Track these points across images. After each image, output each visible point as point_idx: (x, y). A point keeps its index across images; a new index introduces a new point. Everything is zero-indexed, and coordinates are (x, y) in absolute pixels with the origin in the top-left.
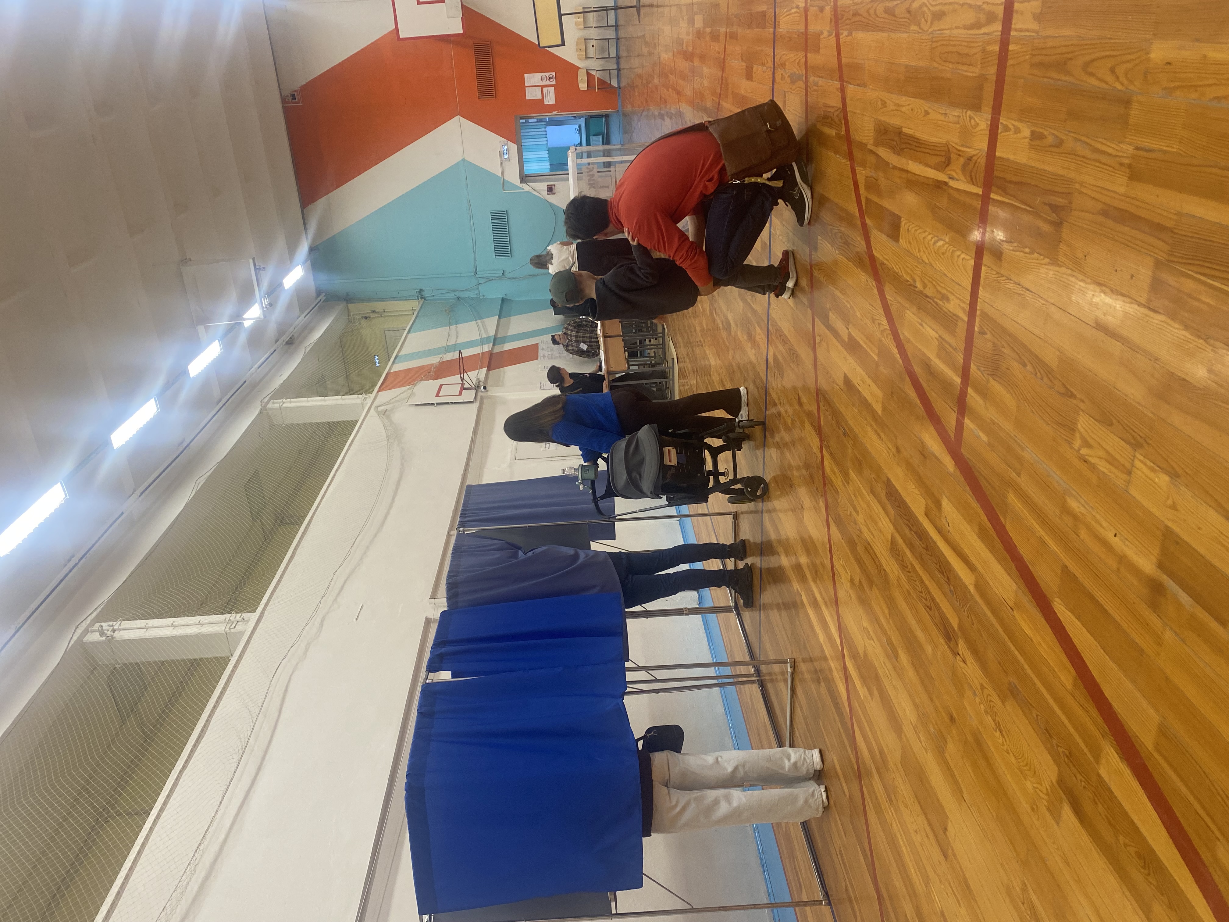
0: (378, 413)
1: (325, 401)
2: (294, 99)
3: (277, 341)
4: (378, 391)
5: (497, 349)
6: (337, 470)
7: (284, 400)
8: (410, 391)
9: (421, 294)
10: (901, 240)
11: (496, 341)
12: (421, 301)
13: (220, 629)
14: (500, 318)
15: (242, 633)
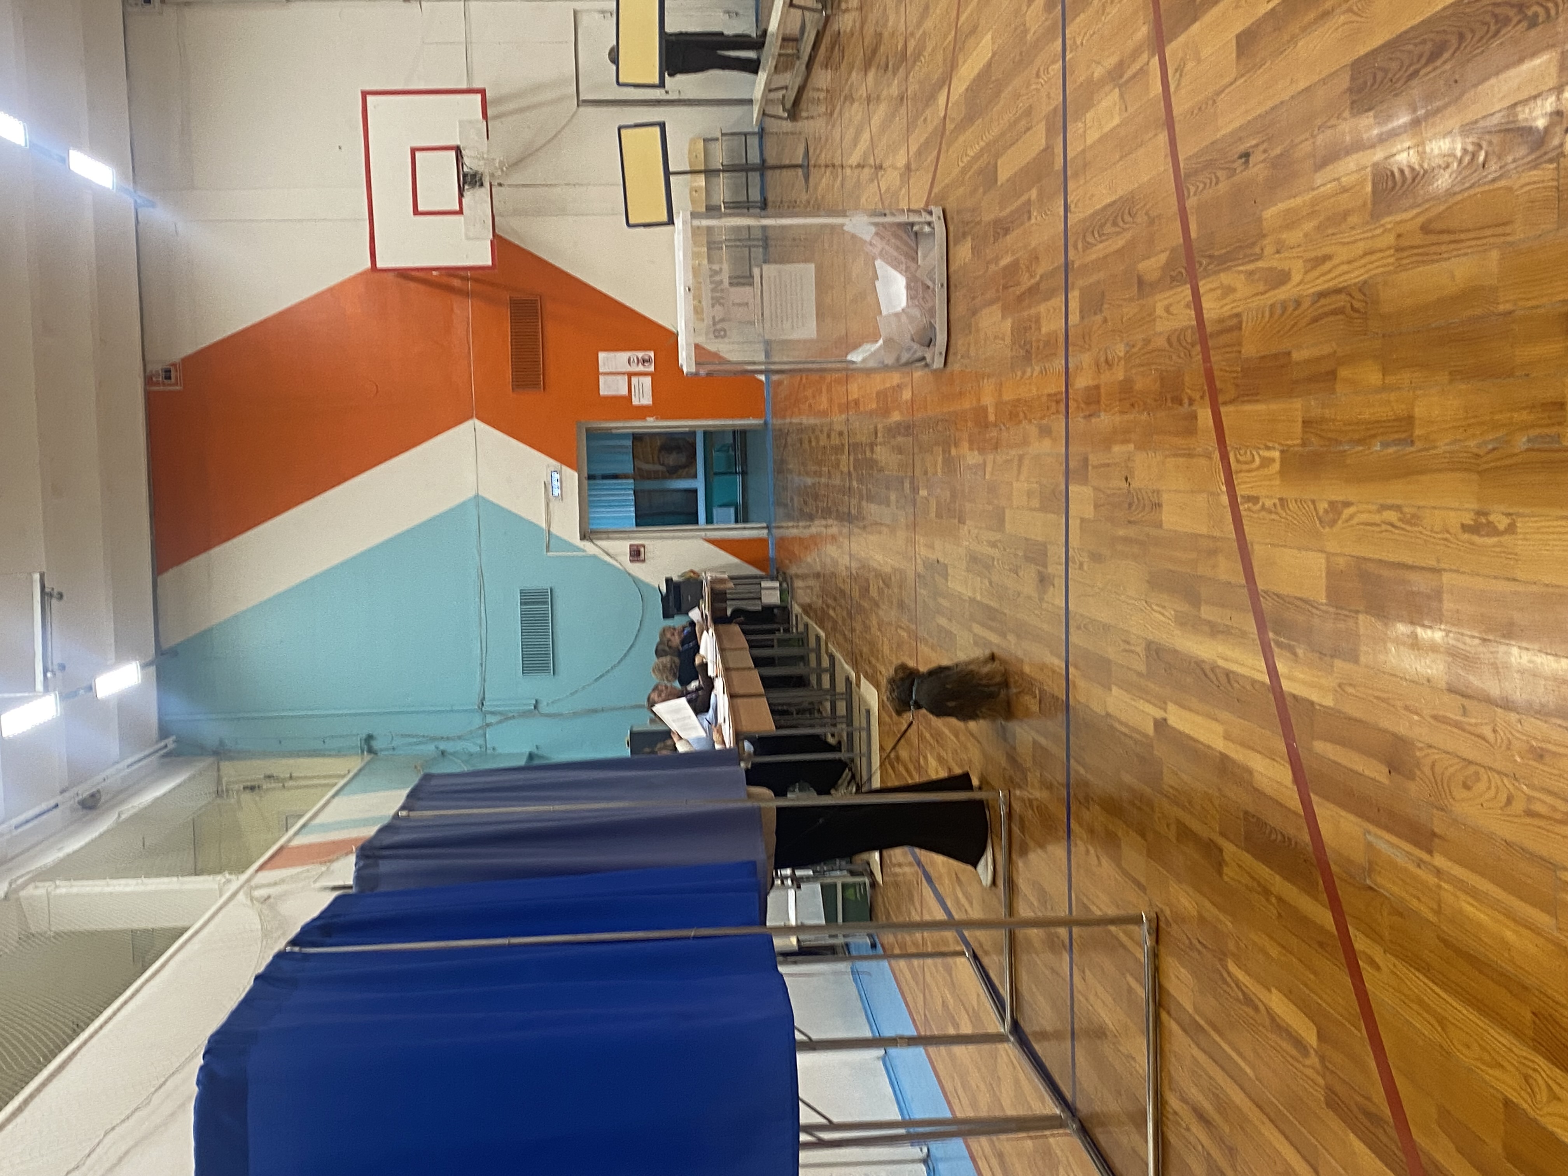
0: (253, 899)
2: (170, 378)
4: (257, 871)
7: (63, 882)
9: (368, 744)
12: (367, 757)
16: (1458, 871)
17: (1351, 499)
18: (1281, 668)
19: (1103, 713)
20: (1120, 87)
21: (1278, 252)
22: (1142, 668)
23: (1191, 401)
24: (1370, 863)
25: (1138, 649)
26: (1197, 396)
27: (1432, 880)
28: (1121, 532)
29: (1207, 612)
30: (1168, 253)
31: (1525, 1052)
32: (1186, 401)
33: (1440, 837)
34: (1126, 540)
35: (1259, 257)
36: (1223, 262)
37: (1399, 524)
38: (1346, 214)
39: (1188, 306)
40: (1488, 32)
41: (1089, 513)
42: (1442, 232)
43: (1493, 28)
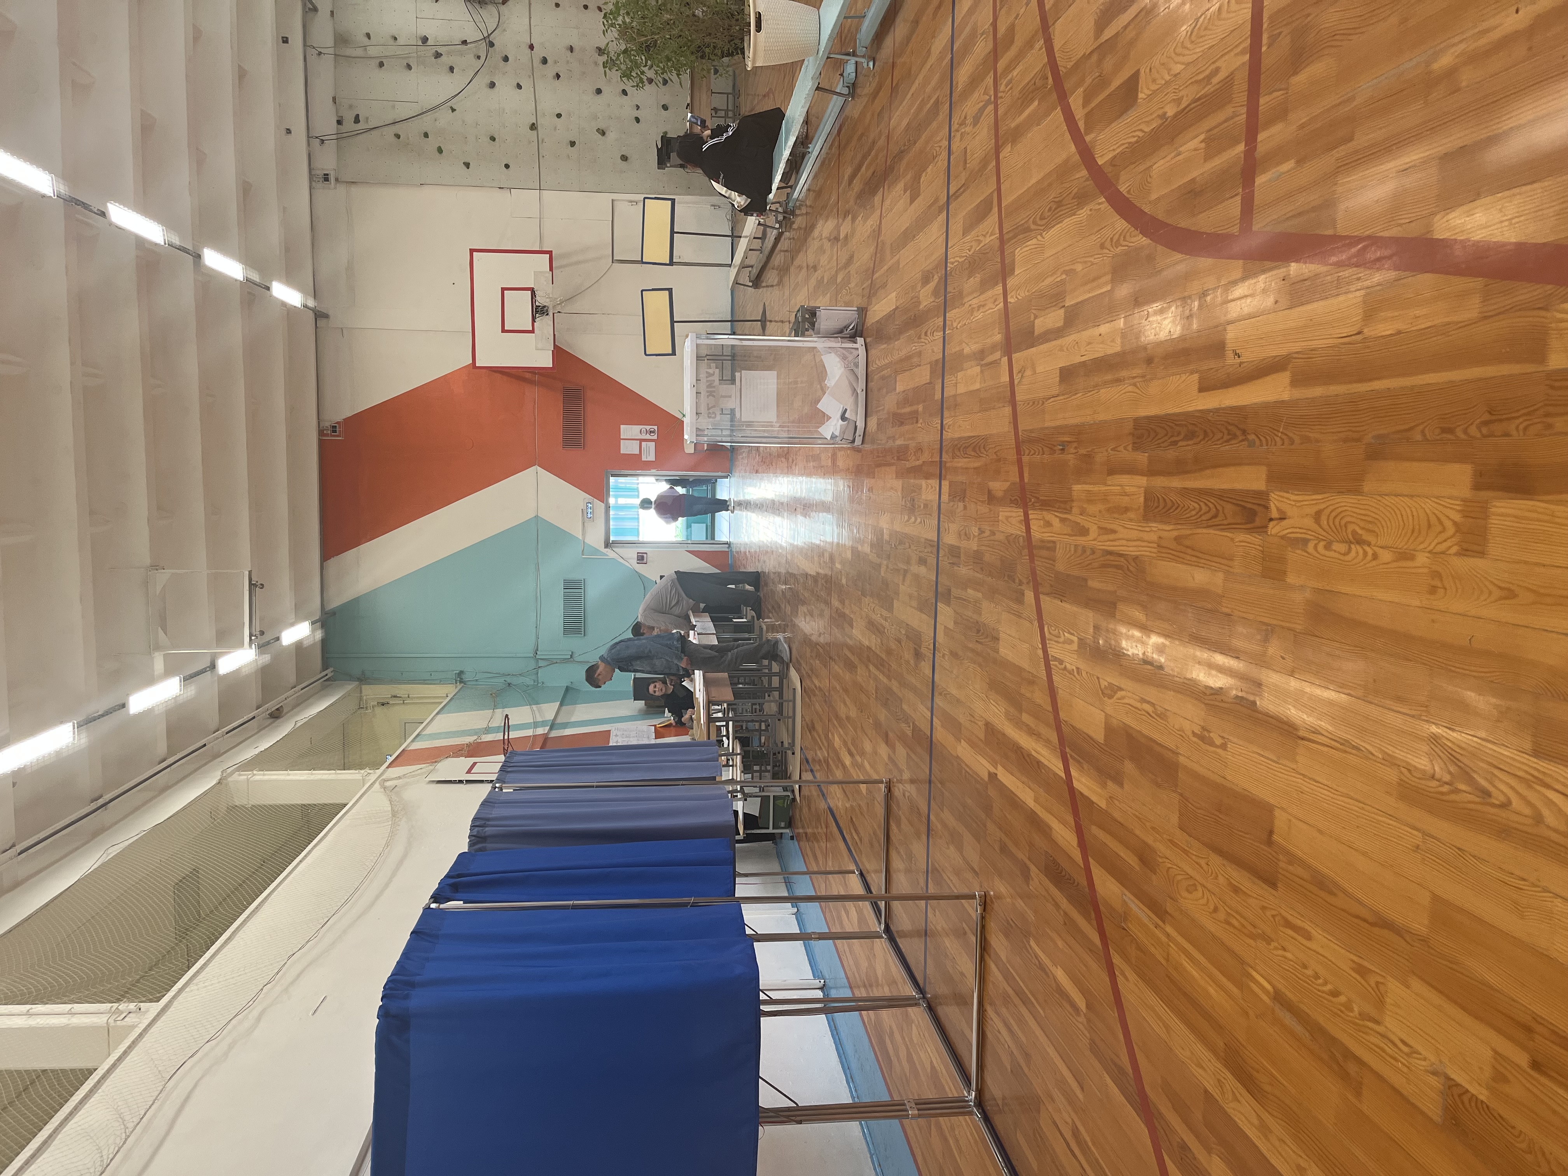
0: (385, 788)
2: (336, 431)
3: (258, 707)
4: (388, 767)
5: (554, 734)
7: (256, 772)
8: (429, 768)
9: (460, 678)
11: (553, 726)
12: (459, 686)
13: (99, 1020)
14: (561, 705)
15: (132, 1028)
16: (1180, 939)
17: (1122, 686)
18: (1074, 773)
19: (955, 755)
20: (982, 366)
21: (1081, 515)
22: (982, 736)
23: (1021, 583)
24: (1125, 913)
25: (980, 723)
26: (1025, 581)
27: (1164, 939)
28: (970, 645)
29: (1025, 717)
30: (1009, 483)
31: (1219, 1065)
32: (1017, 581)
33: (1170, 915)
34: (973, 650)
35: (1069, 511)
36: (1046, 505)
37: (1152, 714)
38: (1127, 510)
39: (1020, 522)
40: (1222, 438)
41: (951, 625)
42: (1187, 547)
43: (1226, 437)
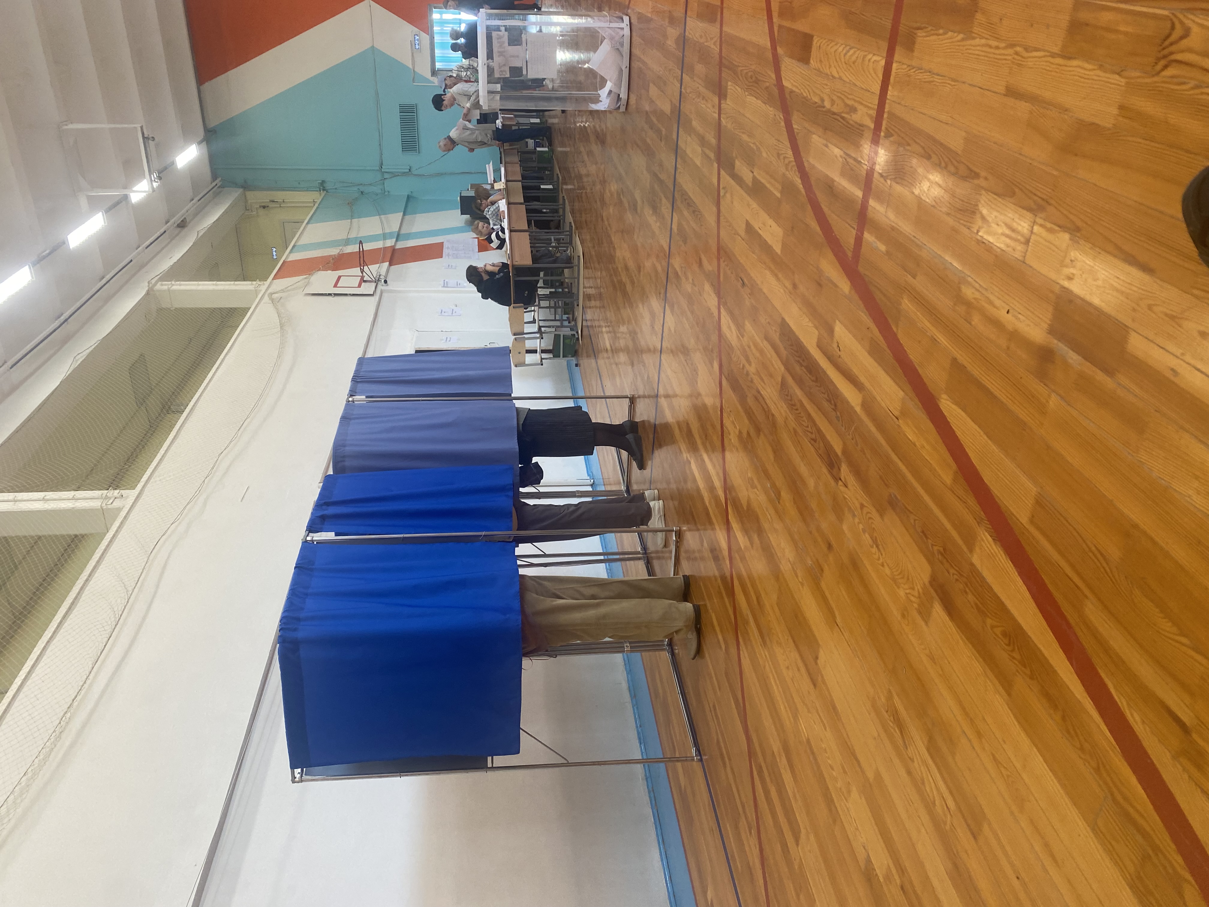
0: (272, 300)
1: (216, 285)
3: (167, 222)
4: (273, 279)
5: (400, 245)
6: (226, 354)
7: (173, 283)
8: (306, 280)
9: (322, 187)
10: (812, 61)
11: (398, 237)
12: (323, 193)
13: (96, 504)
14: (404, 214)
15: (119, 510)
16: (771, 664)
18: (730, 510)
20: (702, 150)
23: (712, 351)
24: (747, 619)
26: (715, 353)
30: (711, 268)
31: (781, 747)
32: (710, 347)
33: (768, 647)
35: (742, 335)
36: (731, 313)
